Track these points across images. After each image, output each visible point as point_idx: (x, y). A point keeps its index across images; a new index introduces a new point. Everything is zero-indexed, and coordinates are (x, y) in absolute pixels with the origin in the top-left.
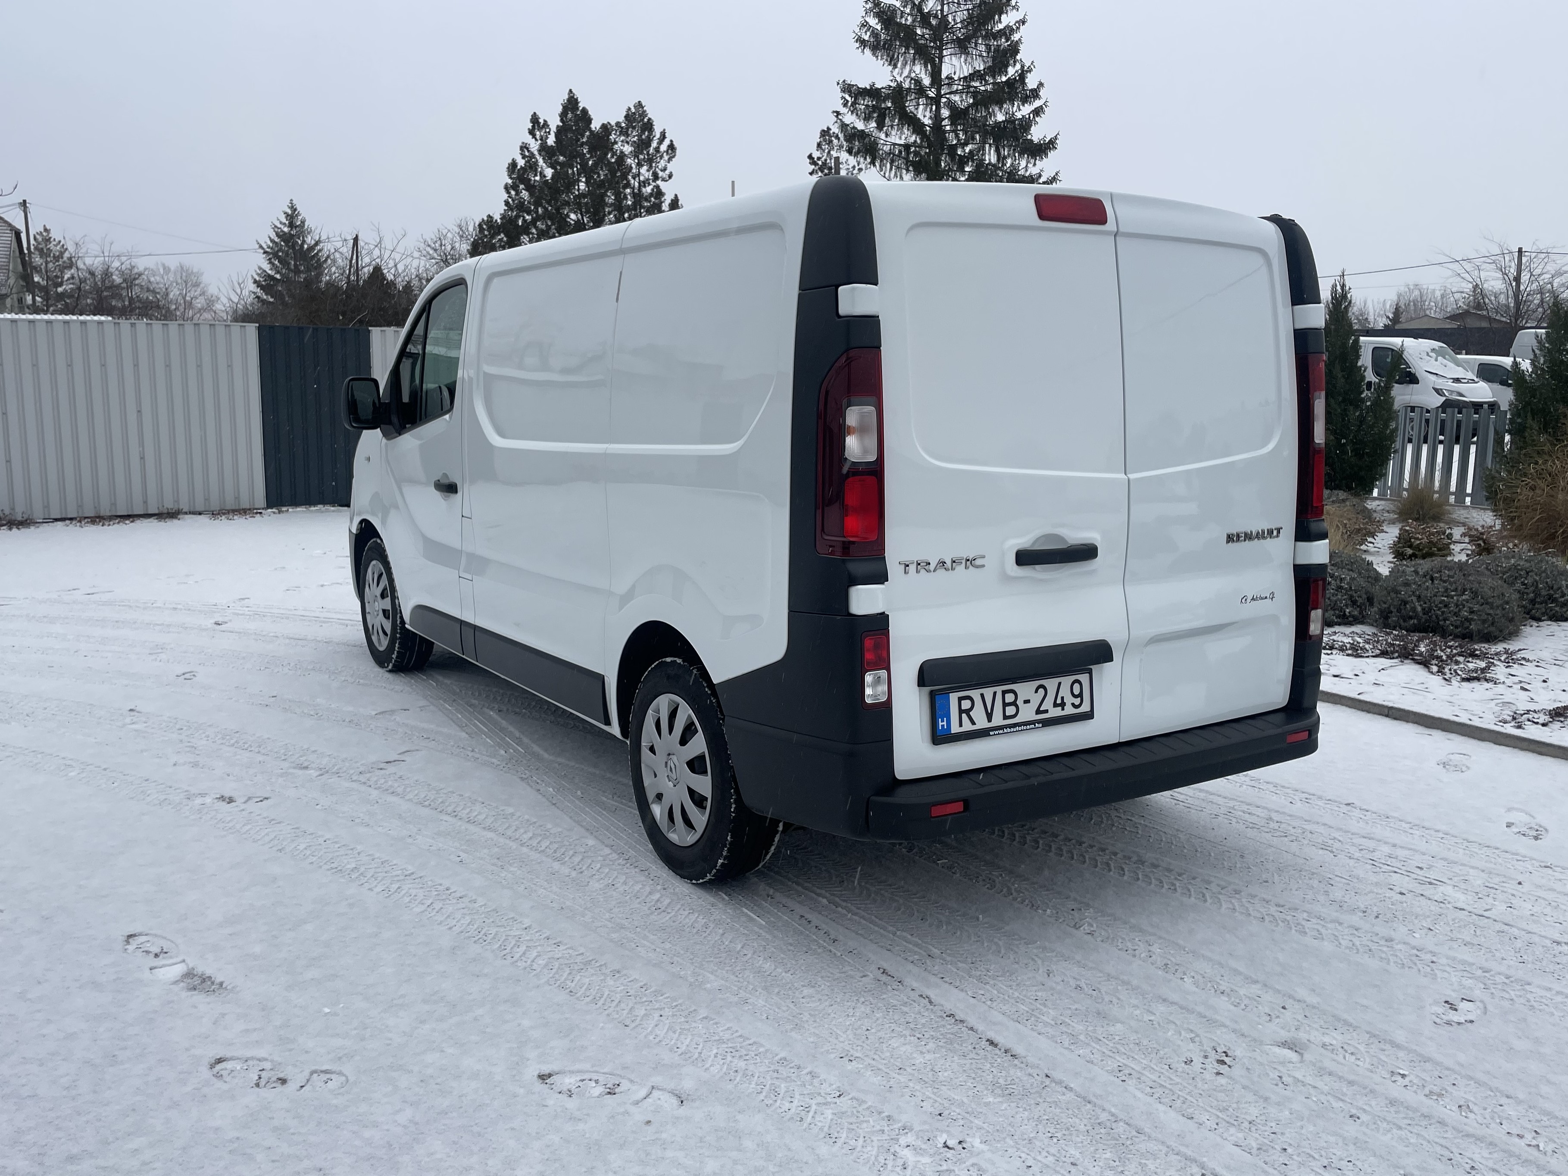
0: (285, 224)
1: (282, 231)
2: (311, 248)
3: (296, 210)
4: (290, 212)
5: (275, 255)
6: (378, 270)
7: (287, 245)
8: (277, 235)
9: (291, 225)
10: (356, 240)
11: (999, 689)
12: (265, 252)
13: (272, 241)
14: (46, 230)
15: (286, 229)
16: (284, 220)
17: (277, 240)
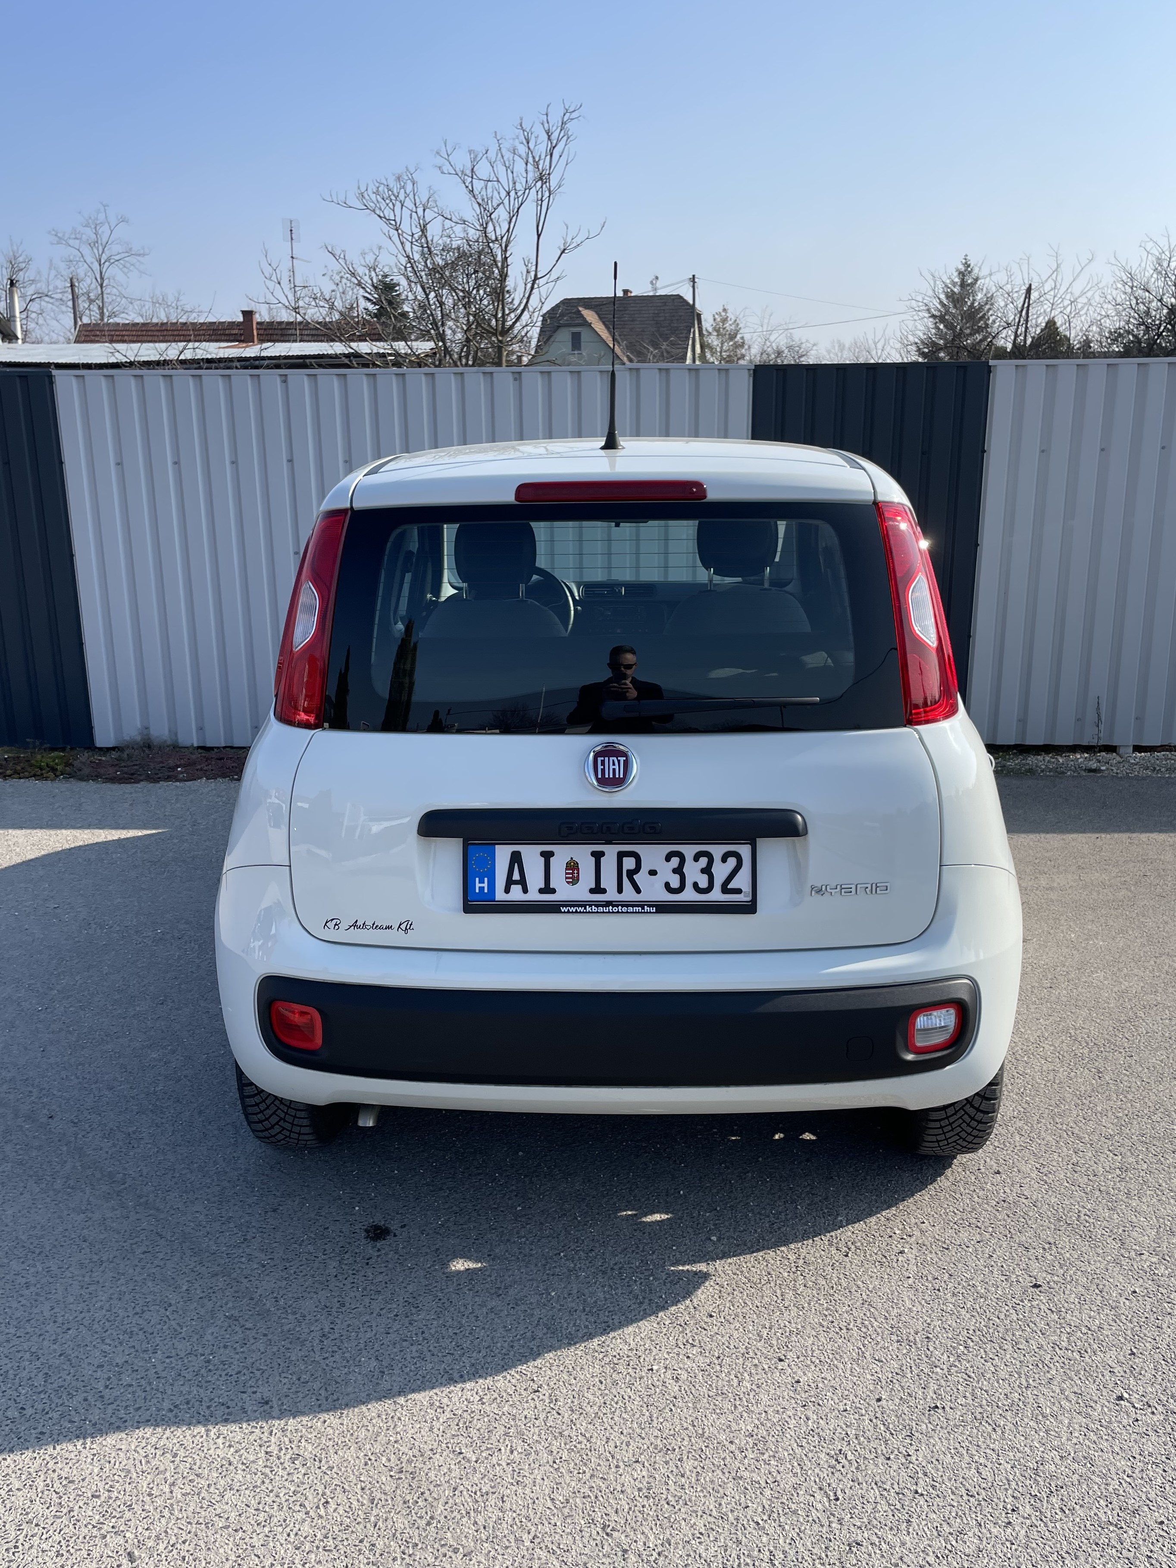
0: (954, 284)
1: (952, 290)
2: (981, 307)
3: (969, 266)
4: (962, 268)
5: (942, 319)
6: (1051, 324)
7: (955, 307)
8: (947, 297)
9: (963, 284)
10: (1029, 290)
12: (933, 316)
13: (941, 302)
14: (725, 310)
15: (956, 290)
16: (957, 280)
17: (945, 302)
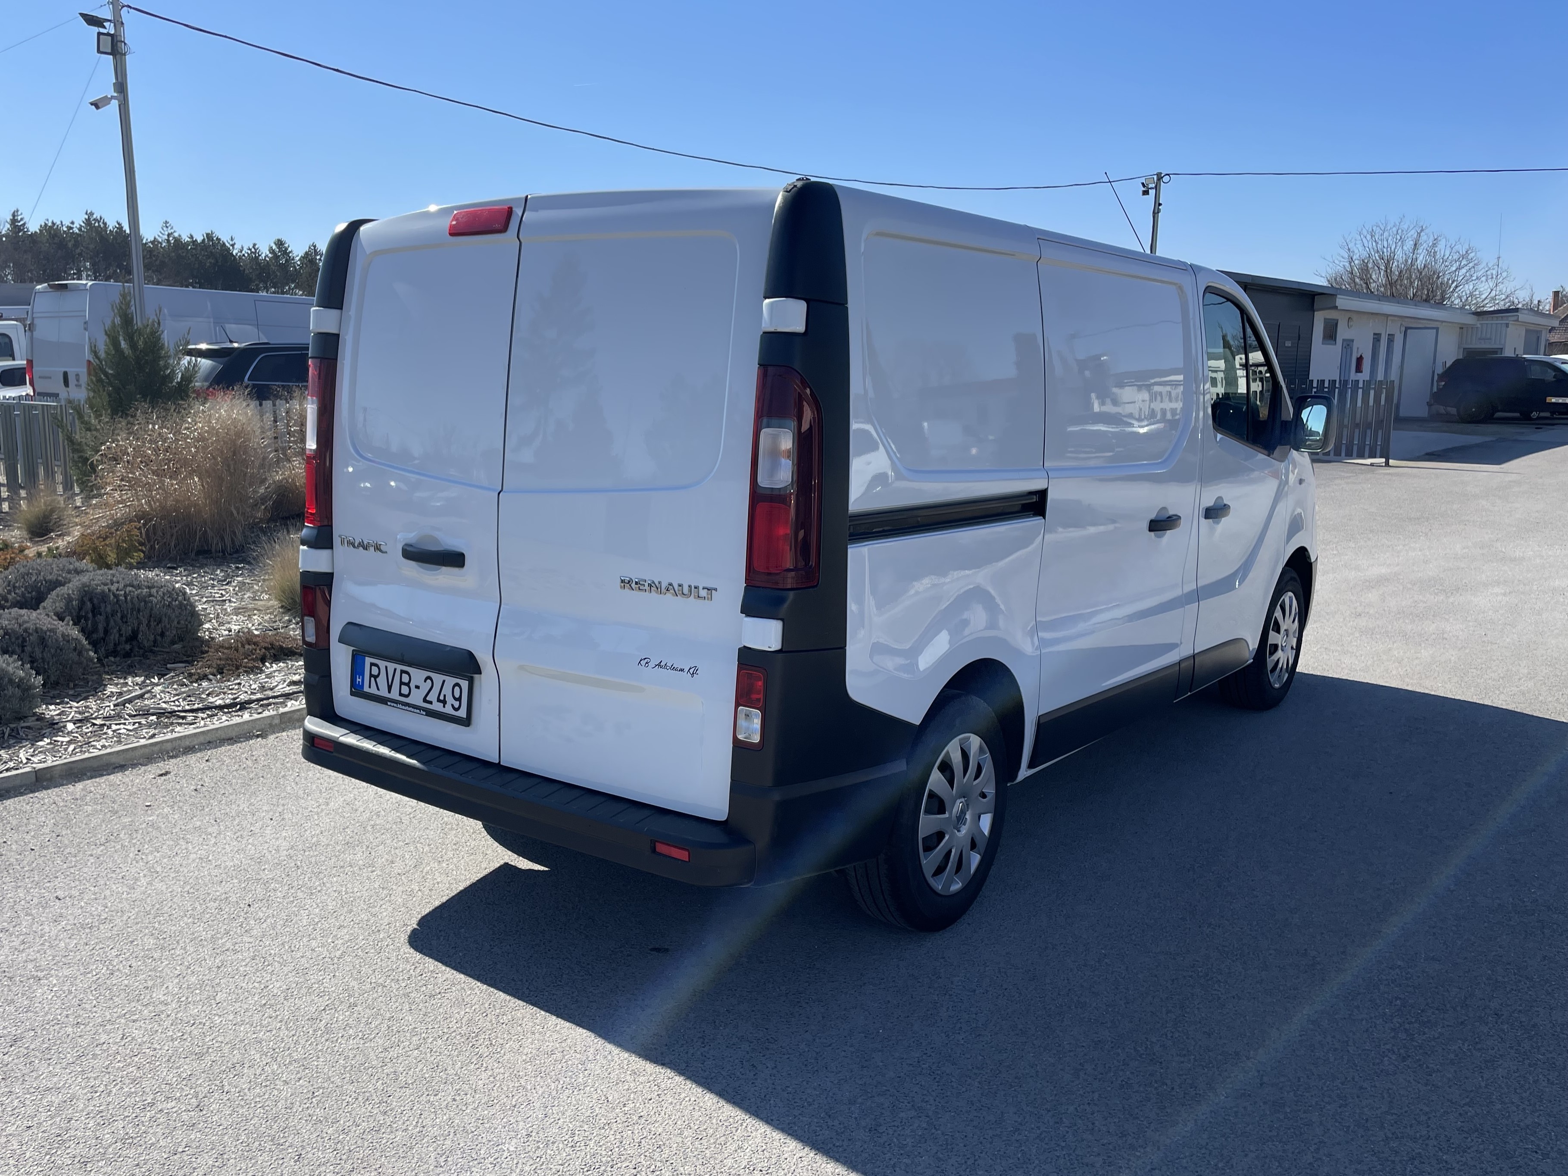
11: (399, 667)
